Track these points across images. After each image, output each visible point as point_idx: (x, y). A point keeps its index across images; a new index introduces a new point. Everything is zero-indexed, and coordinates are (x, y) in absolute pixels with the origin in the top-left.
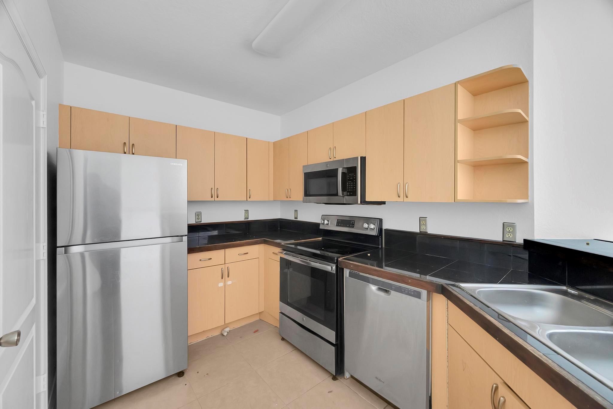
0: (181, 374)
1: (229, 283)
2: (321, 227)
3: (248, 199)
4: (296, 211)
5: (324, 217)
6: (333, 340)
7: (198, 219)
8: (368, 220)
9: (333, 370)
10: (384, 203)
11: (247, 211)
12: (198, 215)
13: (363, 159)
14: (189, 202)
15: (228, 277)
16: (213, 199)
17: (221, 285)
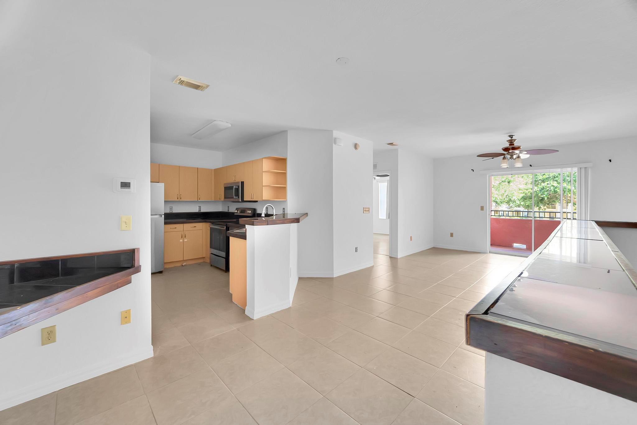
0: (161, 272)
1: (186, 240)
2: (235, 214)
3: (199, 200)
4: (228, 207)
5: (237, 209)
6: (224, 256)
7: (171, 210)
8: (249, 209)
9: (224, 269)
10: (257, 201)
11: (200, 207)
12: (171, 209)
13: (242, 183)
14: (166, 202)
15: (185, 237)
16: (178, 200)
17: (181, 241)
